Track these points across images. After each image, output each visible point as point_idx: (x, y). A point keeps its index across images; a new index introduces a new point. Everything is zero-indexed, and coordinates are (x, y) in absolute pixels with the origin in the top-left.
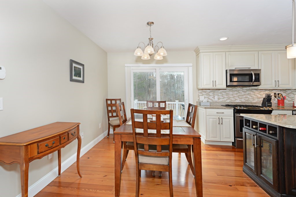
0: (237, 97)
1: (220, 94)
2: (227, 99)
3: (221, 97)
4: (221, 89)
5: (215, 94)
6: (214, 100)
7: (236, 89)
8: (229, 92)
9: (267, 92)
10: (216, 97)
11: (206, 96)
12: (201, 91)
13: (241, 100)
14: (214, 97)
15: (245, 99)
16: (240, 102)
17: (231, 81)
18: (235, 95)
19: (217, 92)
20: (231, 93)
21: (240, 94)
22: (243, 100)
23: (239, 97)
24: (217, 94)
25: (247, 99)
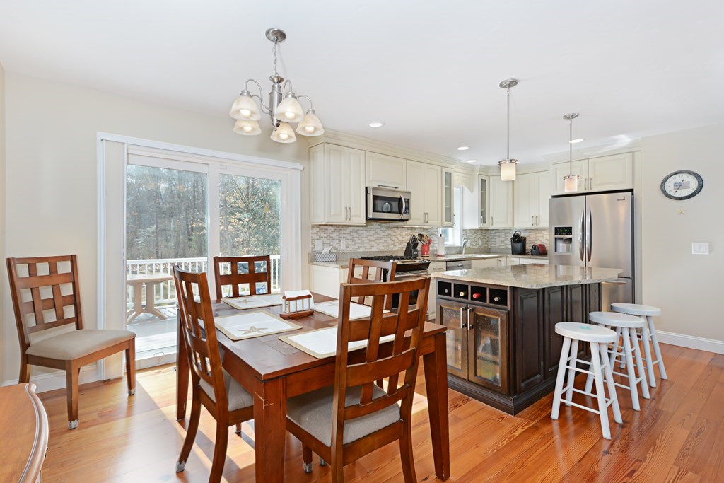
0: (373, 241)
1: (349, 237)
2: (359, 245)
3: (351, 242)
4: (351, 226)
5: (341, 236)
6: (339, 248)
8: (362, 232)
9: (413, 233)
10: (343, 243)
11: (325, 240)
12: (318, 229)
14: (339, 243)
15: (384, 245)
16: (377, 250)
17: (375, 210)
18: (371, 238)
19: (345, 232)
21: (378, 236)
22: (382, 248)
23: (377, 241)
24: (345, 235)
25: (387, 244)
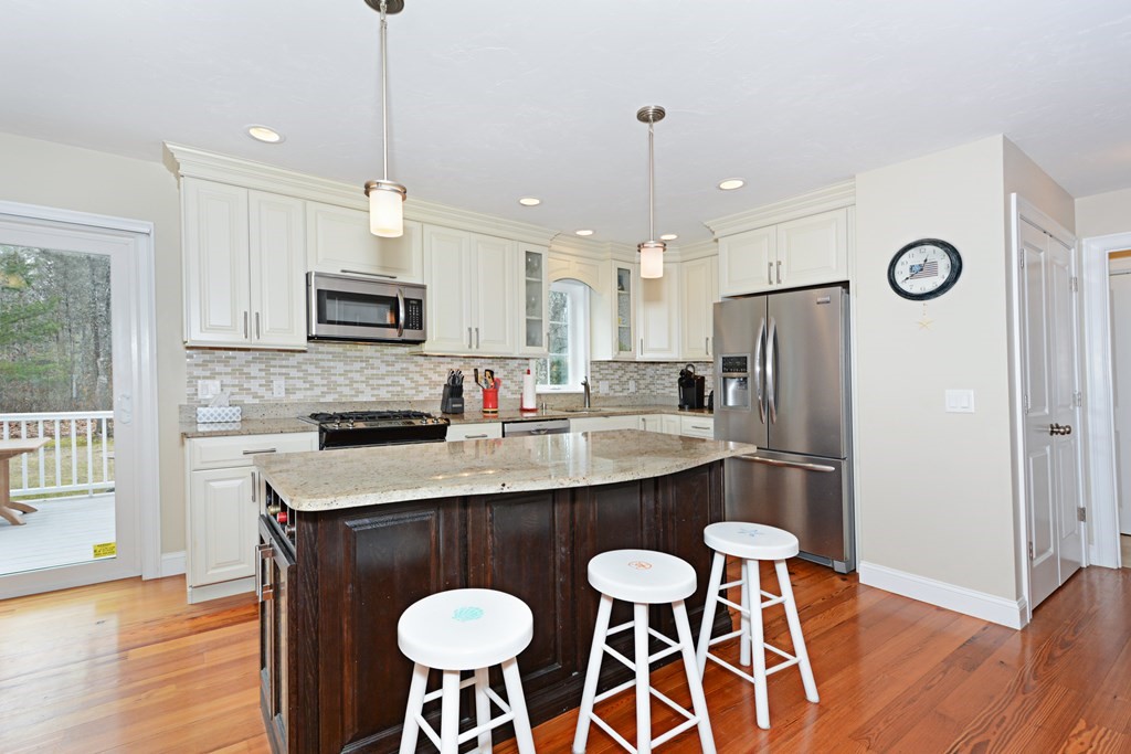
0: (362, 382)
1: (293, 373)
2: (325, 389)
3: (300, 384)
5: (272, 370)
6: (267, 395)
7: (358, 354)
8: (332, 364)
9: (456, 366)
10: (279, 385)
11: (228, 380)
12: (207, 357)
13: (376, 392)
14: (268, 385)
15: (390, 389)
16: (374, 399)
17: (321, 320)
18: (357, 376)
19: (284, 363)
20: (340, 367)
21: (375, 372)
22: (384, 394)
23: (371, 382)
24: (284, 370)
25: (399, 389)
